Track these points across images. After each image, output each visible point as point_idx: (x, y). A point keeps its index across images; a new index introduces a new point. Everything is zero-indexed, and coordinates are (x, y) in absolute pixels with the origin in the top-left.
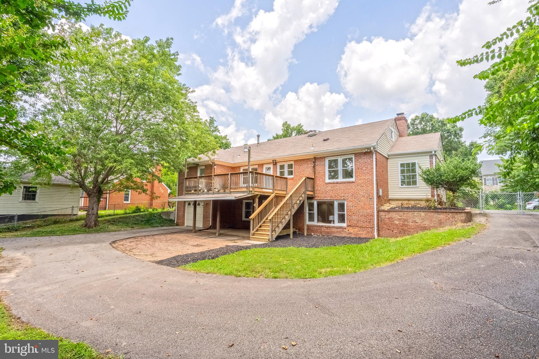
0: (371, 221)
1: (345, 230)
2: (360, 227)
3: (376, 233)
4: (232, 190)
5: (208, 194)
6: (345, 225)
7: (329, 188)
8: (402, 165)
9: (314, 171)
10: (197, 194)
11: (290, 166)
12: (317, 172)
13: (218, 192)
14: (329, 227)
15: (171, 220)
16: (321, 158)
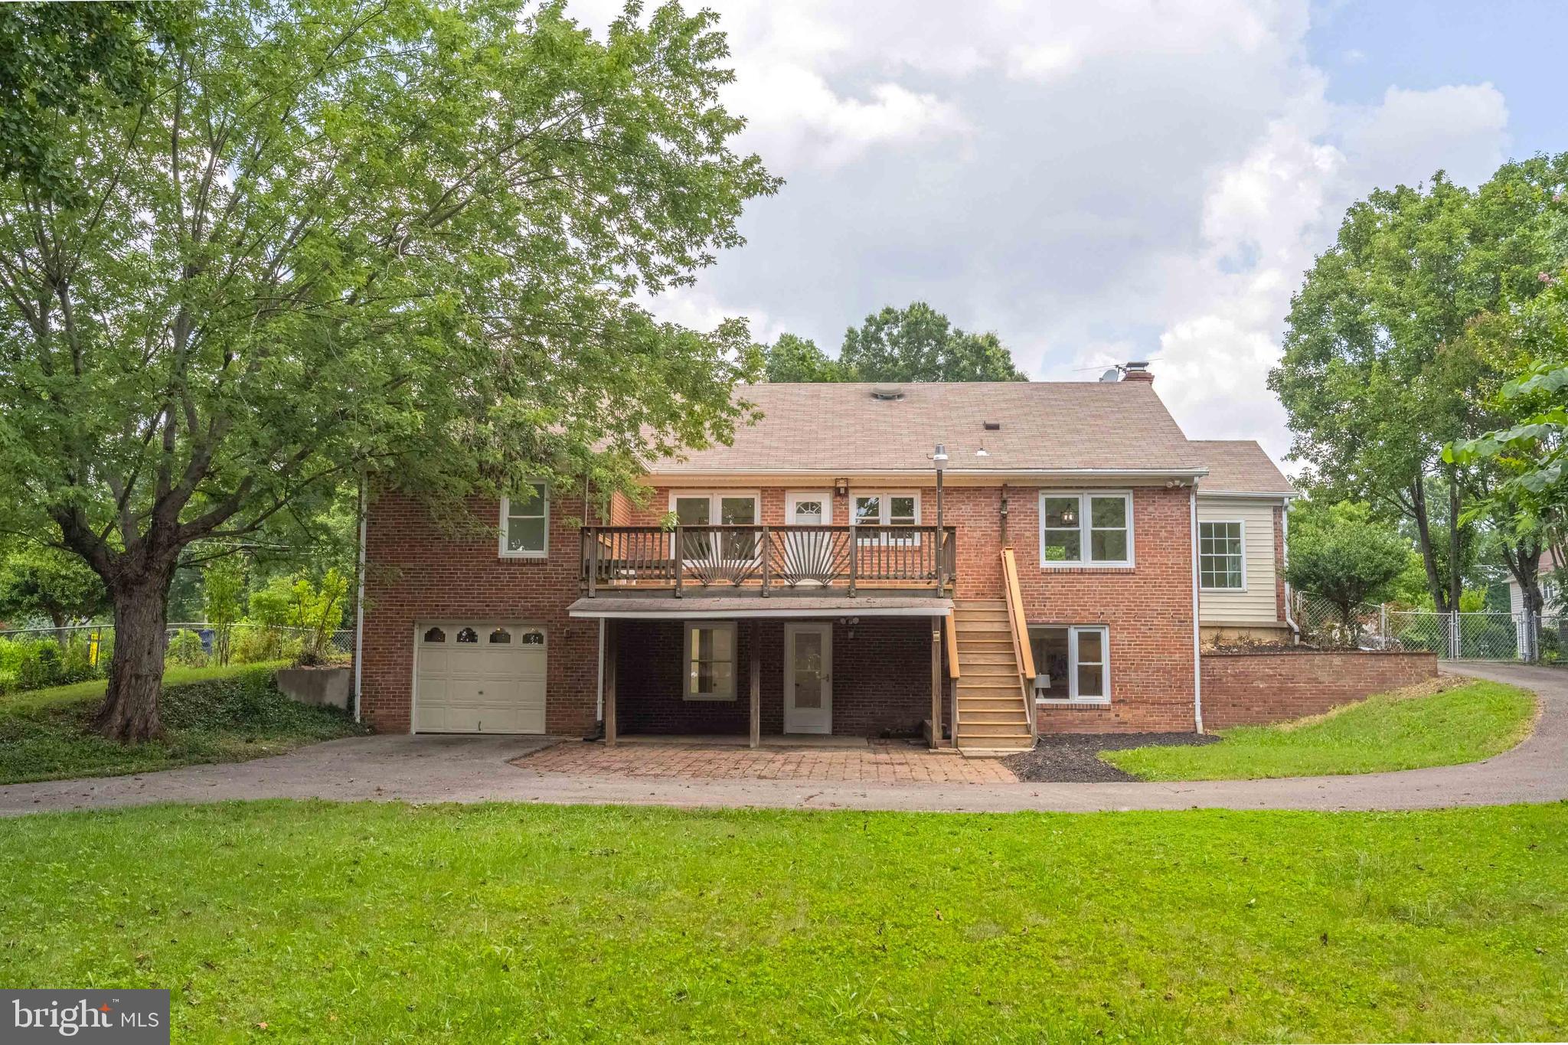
0: (1184, 685)
1: (1105, 715)
2: (1153, 704)
3: (1198, 718)
4: (860, 584)
5: (740, 596)
6: (1104, 699)
7: (1054, 586)
8: (1206, 529)
9: (1003, 530)
10: (674, 594)
11: (902, 507)
12: (1011, 534)
13: (793, 592)
14: (1057, 708)
15: (332, 709)
16: (1023, 489)
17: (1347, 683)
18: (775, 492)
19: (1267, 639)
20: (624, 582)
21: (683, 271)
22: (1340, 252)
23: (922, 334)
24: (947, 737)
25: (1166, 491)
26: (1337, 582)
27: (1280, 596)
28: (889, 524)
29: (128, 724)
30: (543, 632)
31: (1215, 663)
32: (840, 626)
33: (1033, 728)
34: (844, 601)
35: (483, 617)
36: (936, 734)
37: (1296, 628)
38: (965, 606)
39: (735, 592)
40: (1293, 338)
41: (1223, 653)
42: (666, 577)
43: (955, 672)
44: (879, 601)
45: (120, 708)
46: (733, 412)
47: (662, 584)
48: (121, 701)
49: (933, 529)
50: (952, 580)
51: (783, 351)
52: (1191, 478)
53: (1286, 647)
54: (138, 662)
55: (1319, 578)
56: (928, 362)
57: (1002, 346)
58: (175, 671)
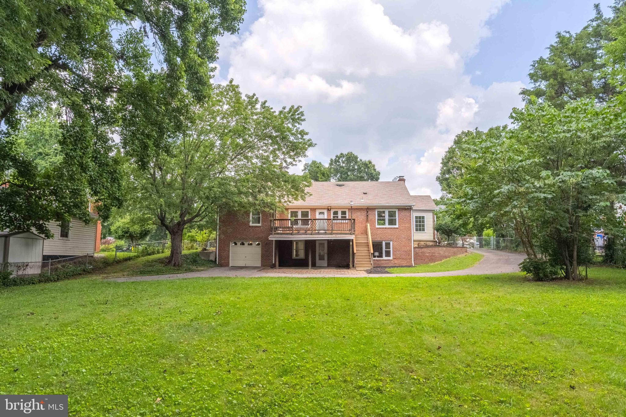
0: (410, 254)
1: (391, 262)
2: (402, 259)
3: (413, 262)
4: (334, 232)
5: (306, 235)
6: (391, 258)
7: (379, 232)
8: (416, 217)
9: (367, 218)
10: (292, 234)
11: (344, 213)
12: (369, 219)
13: (318, 234)
14: (380, 260)
15: (212, 261)
16: (372, 209)
17: (447, 254)
18: (314, 210)
19: (431, 244)
20: (279, 232)
21: (294, 163)
22: (454, 147)
23: (351, 160)
24: (353, 266)
25: (405, 209)
26: (446, 230)
27: (434, 233)
28: (340, 218)
29: (175, 263)
30: (260, 243)
31: (417, 249)
32: (329, 241)
33: (373, 264)
34: (330, 236)
35: (246, 240)
36: (351, 266)
37: (438, 241)
38: (358, 236)
39: (306, 233)
40: (442, 168)
41: (419, 247)
42: (290, 230)
43: (355, 252)
44: (338, 236)
45: (173, 260)
46: (306, 194)
47: (288, 232)
48: (174, 258)
49: (350, 219)
50: (354, 231)
51: (313, 165)
52: (411, 206)
53: (435, 246)
54: (177, 250)
55: (441, 229)
56: (352, 167)
57: (373, 163)
58: (185, 252)
